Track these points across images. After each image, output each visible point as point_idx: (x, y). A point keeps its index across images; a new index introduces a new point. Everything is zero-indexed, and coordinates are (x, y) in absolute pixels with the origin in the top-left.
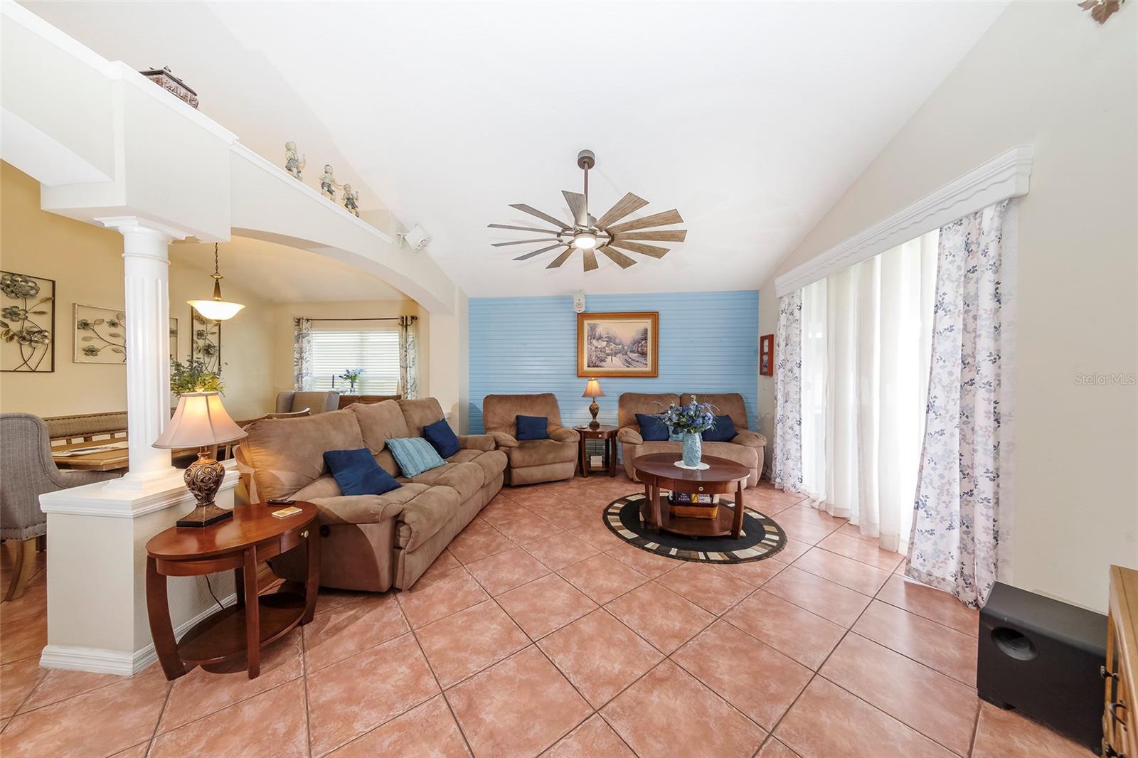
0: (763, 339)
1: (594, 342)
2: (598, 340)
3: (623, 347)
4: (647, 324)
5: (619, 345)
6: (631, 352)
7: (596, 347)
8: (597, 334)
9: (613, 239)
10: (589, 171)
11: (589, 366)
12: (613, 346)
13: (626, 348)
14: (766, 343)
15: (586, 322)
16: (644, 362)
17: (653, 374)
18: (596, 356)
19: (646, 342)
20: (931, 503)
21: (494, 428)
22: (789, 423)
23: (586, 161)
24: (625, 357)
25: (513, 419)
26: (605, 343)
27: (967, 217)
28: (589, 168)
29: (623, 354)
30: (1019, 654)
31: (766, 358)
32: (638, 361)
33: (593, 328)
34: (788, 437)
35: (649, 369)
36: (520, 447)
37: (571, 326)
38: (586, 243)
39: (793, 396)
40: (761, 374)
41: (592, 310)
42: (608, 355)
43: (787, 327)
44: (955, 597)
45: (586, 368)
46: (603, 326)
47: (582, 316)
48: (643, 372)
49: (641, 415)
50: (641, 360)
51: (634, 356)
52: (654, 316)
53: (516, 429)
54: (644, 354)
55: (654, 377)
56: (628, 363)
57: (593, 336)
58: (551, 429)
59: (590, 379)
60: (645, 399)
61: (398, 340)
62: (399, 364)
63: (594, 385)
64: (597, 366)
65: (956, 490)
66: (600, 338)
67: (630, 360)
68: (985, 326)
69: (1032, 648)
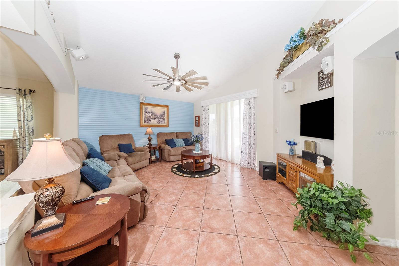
0: (196, 117)
1: (146, 114)
2: (148, 113)
3: (157, 116)
4: (165, 109)
5: (156, 115)
6: (160, 118)
7: (147, 116)
8: (148, 111)
9: (186, 82)
10: (178, 60)
11: (144, 123)
12: (154, 116)
13: (158, 117)
14: (197, 118)
15: (143, 106)
16: (164, 122)
17: (167, 126)
18: (147, 119)
19: (165, 115)
20: (244, 151)
21: (108, 151)
22: (206, 139)
23: (177, 57)
24: (158, 120)
25: (117, 146)
26: (151, 115)
27: (249, 98)
28: (178, 59)
29: (157, 119)
30: (267, 170)
31: (197, 122)
32: (162, 122)
33: (146, 109)
34: (206, 142)
35: (166, 124)
36: (129, 156)
37: (138, 107)
38: (177, 83)
39: (207, 132)
40: (196, 126)
41: (146, 102)
42: (152, 119)
43: (205, 114)
44: (248, 168)
45: (143, 124)
46: (150, 109)
47: (142, 104)
48: (164, 125)
49: (167, 140)
50: (163, 121)
51: (161, 120)
52: (167, 107)
53: (119, 149)
54: (164, 119)
55: (168, 127)
56: (159, 122)
57: (146, 112)
58: (133, 148)
59: (148, 128)
60: (166, 134)
61: (16, 103)
62: (17, 119)
63: (149, 130)
64: (148, 123)
65: (247, 148)
66: (149, 113)
67: (159, 121)
68: (252, 118)
69: (268, 169)
